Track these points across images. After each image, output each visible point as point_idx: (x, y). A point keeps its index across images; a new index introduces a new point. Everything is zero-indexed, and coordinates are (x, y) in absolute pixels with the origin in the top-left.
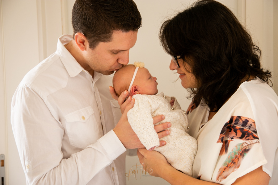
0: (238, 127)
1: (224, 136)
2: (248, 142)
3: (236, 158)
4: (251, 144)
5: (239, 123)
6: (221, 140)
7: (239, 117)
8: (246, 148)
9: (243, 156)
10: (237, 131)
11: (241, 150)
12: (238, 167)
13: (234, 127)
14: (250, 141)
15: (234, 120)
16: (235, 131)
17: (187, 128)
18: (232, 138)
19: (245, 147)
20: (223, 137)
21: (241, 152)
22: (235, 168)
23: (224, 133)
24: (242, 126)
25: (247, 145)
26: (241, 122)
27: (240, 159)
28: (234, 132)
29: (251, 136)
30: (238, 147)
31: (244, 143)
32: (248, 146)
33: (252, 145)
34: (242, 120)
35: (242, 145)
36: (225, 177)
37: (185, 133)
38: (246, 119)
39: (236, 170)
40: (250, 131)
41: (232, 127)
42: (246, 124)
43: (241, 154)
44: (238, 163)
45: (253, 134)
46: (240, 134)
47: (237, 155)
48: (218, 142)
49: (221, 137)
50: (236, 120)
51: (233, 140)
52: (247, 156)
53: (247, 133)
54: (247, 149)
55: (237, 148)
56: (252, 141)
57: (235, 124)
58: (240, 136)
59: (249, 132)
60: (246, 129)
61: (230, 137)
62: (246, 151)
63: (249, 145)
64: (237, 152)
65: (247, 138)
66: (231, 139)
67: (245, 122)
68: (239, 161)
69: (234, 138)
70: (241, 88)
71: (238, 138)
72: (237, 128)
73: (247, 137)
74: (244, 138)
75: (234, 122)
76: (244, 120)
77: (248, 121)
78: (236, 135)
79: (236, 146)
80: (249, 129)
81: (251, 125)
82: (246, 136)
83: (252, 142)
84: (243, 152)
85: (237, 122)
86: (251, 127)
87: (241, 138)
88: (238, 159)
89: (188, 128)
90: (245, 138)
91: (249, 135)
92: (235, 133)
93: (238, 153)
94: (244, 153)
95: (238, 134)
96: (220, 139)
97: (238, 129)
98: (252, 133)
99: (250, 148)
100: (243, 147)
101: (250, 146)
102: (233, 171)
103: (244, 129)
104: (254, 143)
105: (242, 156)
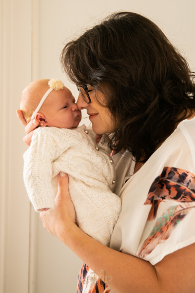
0: (172, 182)
1: (154, 195)
2: (184, 205)
3: (166, 225)
4: (188, 208)
5: (174, 177)
6: (150, 201)
7: (175, 169)
8: (180, 213)
9: (175, 224)
10: (170, 188)
11: (173, 215)
12: (167, 238)
13: (166, 182)
14: (186, 203)
15: (167, 173)
16: (169, 188)
17: (111, 183)
18: (163, 198)
19: (179, 211)
20: (153, 197)
21: (172, 218)
22: (162, 238)
23: (154, 192)
24: (178, 181)
25: (181, 209)
26: (177, 176)
27: (170, 227)
28: (167, 190)
29: (188, 196)
30: (171, 211)
31: (177, 206)
32: (183, 211)
33: (189, 210)
34: (178, 173)
35: (176, 209)
36: (150, 252)
37: (108, 188)
38: (183, 172)
39: (163, 242)
40: (188, 190)
41: (164, 182)
42: (184, 180)
43: (172, 221)
44: (167, 232)
45: (191, 194)
46: (174, 193)
47: (168, 221)
48: (146, 203)
49: (150, 197)
50: (169, 173)
51: (164, 200)
52: (181, 224)
53: (183, 193)
54: (182, 214)
55: (169, 212)
56: (189, 203)
57: (168, 178)
58: (175, 196)
59: (186, 191)
60: (183, 186)
61: (161, 196)
62: (180, 217)
63: (185, 209)
64: (168, 217)
65: (183, 200)
66: (161, 199)
67: (183, 177)
68: (168, 230)
69: (166, 198)
70: (179, 129)
71: (172, 198)
72: (170, 184)
73: (183, 197)
74: (179, 199)
75: (167, 176)
76: (181, 174)
77: (186, 175)
78: (170, 193)
79: (168, 210)
80: (187, 186)
81: (190, 181)
82: (182, 195)
83: (189, 205)
84: (175, 218)
85: (171, 175)
86: (190, 184)
87: (176, 198)
88: (168, 227)
89: (113, 183)
90: (181, 199)
91: (186, 195)
92: (168, 192)
93: (169, 219)
94: (176, 220)
95: (172, 193)
96: (148, 199)
97: (172, 186)
98: (189, 192)
99: (185, 213)
100: (176, 211)
101: (185, 211)
102: (159, 243)
103: (180, 186)
104: (191, 206)
105: (173, 224)
